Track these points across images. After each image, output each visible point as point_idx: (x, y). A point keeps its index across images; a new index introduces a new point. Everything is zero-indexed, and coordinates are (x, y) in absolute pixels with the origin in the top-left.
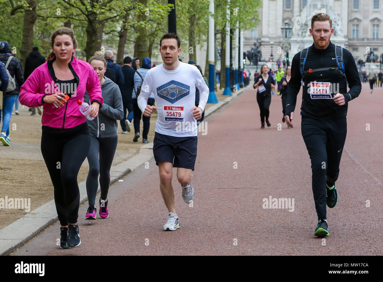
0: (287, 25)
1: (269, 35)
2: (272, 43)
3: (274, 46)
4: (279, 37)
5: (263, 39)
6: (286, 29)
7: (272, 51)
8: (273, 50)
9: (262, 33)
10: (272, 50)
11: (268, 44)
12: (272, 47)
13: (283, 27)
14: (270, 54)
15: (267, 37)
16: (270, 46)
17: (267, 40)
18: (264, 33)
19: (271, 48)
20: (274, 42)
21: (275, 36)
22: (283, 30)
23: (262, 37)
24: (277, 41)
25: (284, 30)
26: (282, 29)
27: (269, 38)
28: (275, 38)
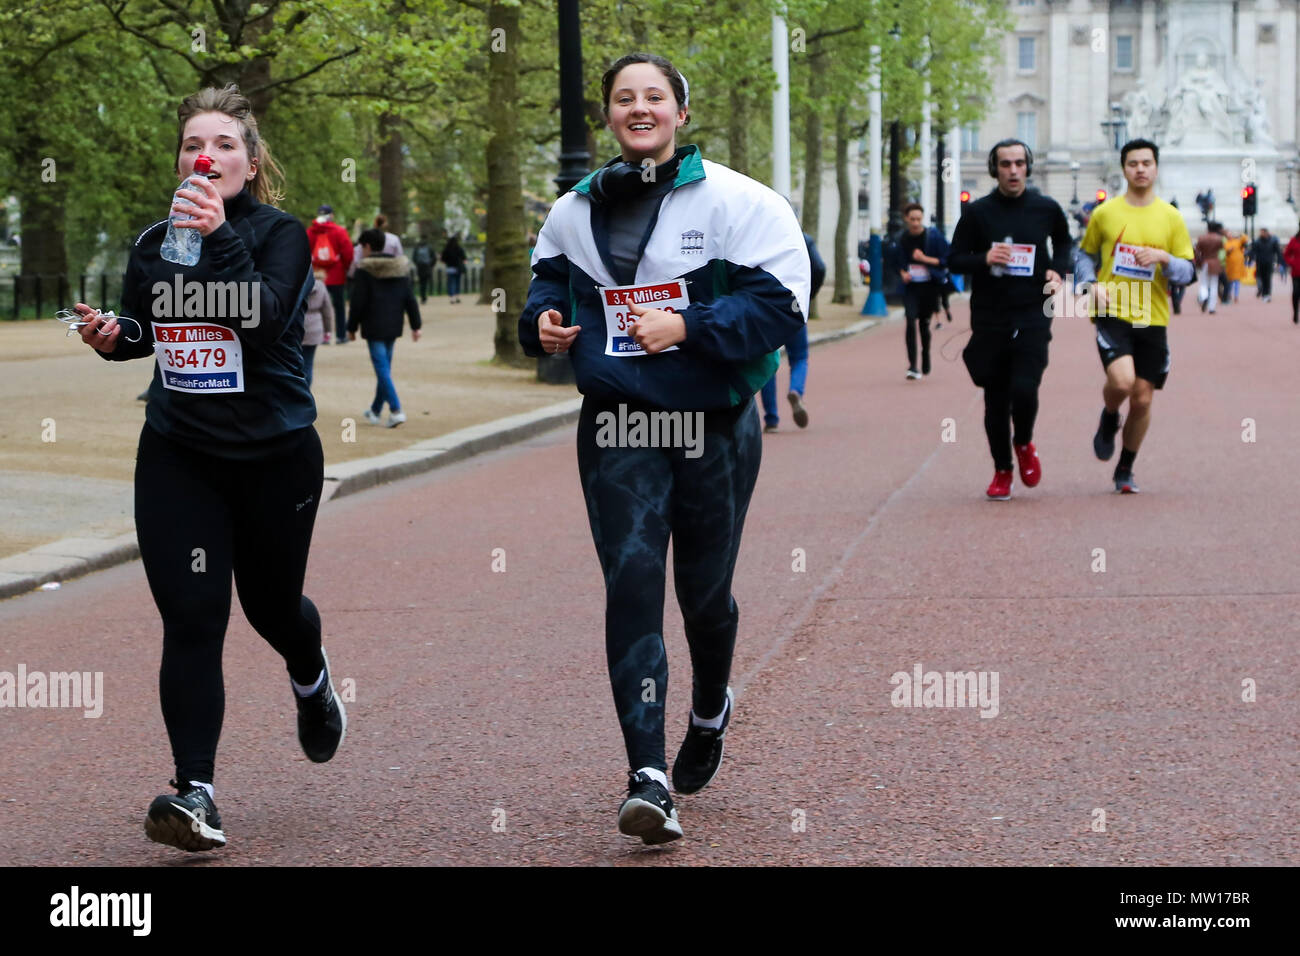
0: (1117, 113)
1: (1072, 145)
2: (1075, 165)
3: (1081, 176)
4: (1099, 150)
5: (1052, 156)
6: (1116, 125)
7: (1075, 190)
8: (1078, 188)
9: (1048, 137)
10: (1075, 185)
11: (1063, 168)
12: (1075, 178)
13: (1106, 120)
14: (1070, 198)
15: (1065, 148)
16: (1069, 176)
17: (1063, 156)
18: (1057, 138)
19: (1072, 181)
20: (1082, 164)
21: (1086, 145)
22: (1106, 129)
23: (1051, 149)
24: (1094, 159)
25: (1112, 129)
26: (1105, 125)
27: (1072, 151)
28: (1087, 152)
